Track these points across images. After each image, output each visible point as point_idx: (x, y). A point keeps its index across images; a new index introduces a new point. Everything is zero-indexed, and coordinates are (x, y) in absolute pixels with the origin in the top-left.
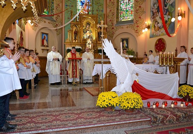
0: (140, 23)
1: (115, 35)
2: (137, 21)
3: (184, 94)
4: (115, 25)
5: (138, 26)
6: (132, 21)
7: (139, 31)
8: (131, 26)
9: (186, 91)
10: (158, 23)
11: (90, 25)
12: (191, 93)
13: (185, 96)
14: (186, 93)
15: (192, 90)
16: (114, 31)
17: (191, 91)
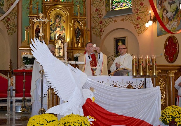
0: (143, 12)
1: (104, 34)
2: (137, 10)
3: (168, 119)
4: (104, 16)
5: (139, 18)
6: (130, 10)
7: (141, 25)
8: (129, 17)
9: (171, 114)
10: (167, 12)
11: (61, 18)
12: (178, 117)
13: (170, 122)
14: (171, 117)
15: (180, 112)
16: (103, 26)
17: (178, 113)
